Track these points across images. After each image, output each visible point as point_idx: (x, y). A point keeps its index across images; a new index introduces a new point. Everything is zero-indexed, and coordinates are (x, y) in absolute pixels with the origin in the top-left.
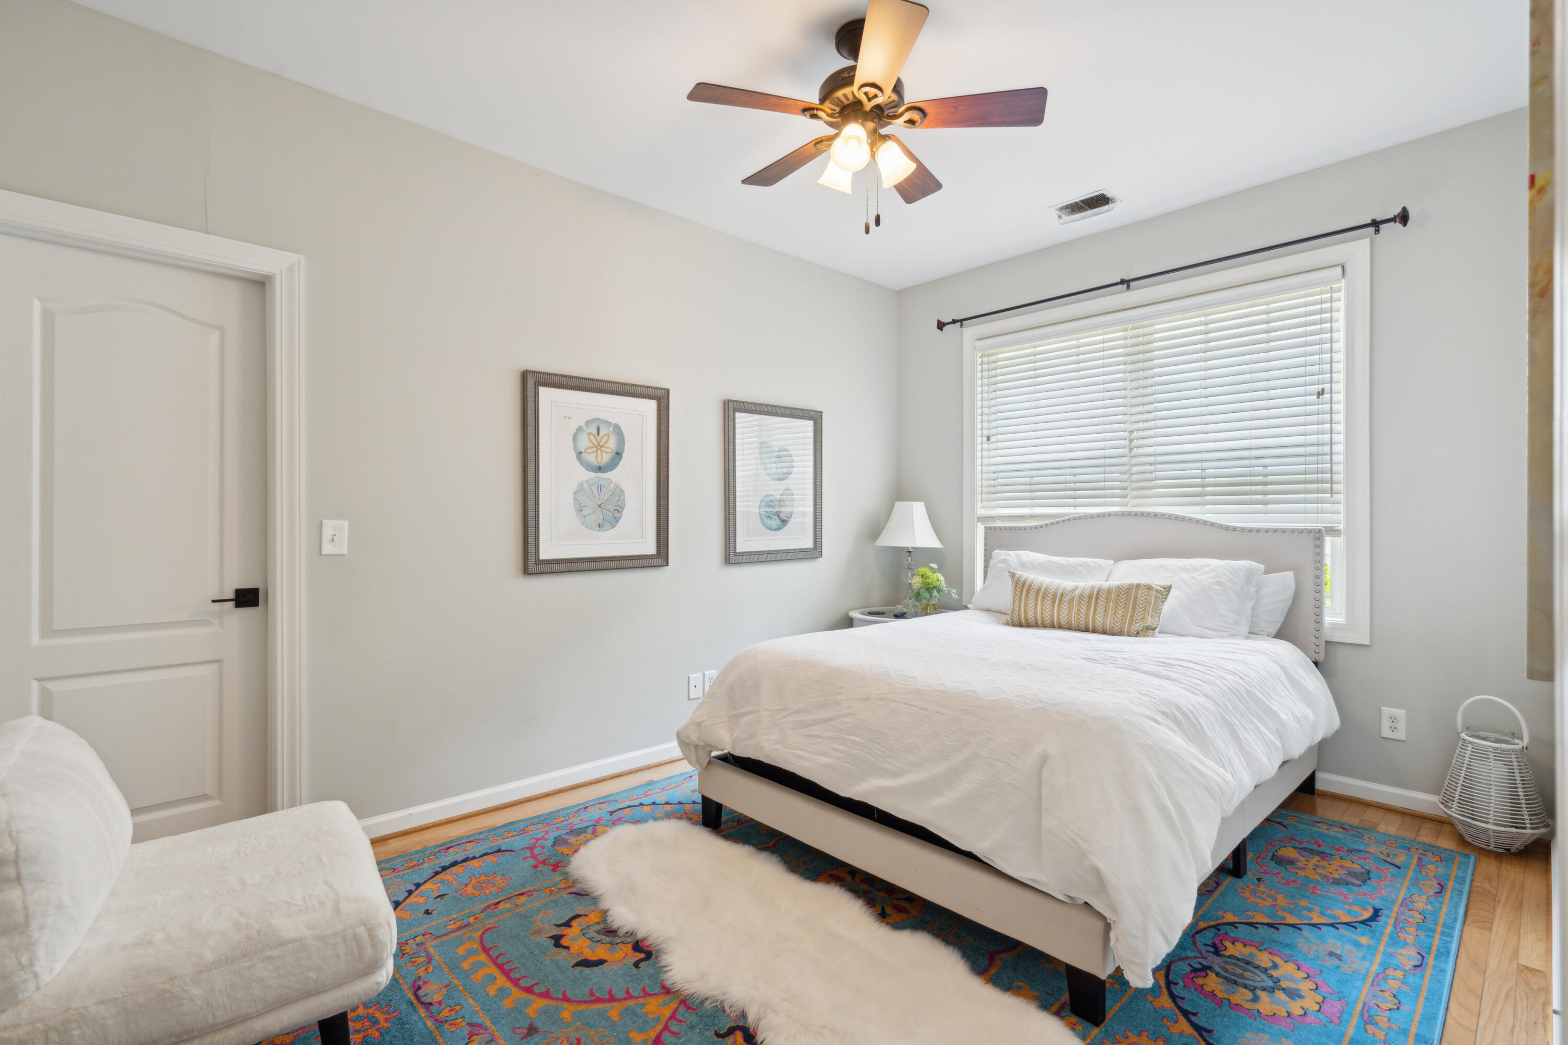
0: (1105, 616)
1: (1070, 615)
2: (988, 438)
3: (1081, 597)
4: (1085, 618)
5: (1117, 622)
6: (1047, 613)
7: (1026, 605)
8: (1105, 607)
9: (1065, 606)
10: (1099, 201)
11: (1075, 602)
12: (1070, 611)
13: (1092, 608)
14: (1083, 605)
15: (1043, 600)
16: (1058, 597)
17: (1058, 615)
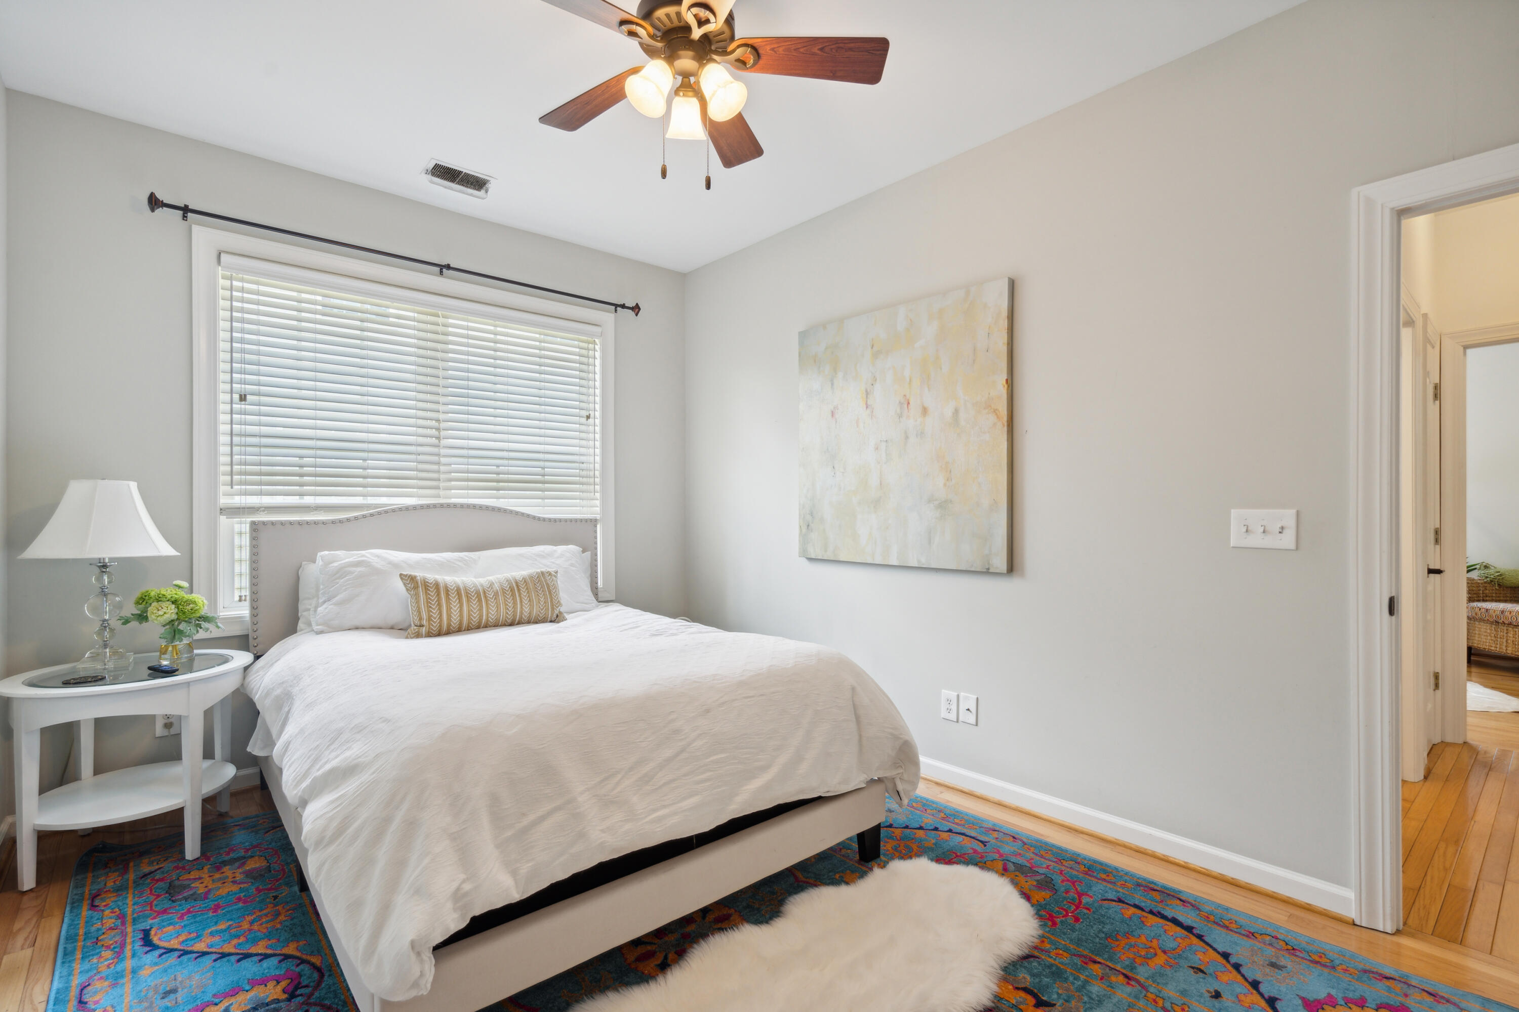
0: (531, 606)
1: (499, 611)
2: (243, 398)
3: (504, 591)
4: (514, 611)
5: (542, 610)
6: (475, 613)
7: (449, 609)
8: (529, 596)
9: (492, 604)
10: (477, 183)
11: (501, 598)
12: (498, 607)
13: (518, 600)
14: (509, 599)
15: (468, 601)
16: (480, 595)
17: (488, 613)
